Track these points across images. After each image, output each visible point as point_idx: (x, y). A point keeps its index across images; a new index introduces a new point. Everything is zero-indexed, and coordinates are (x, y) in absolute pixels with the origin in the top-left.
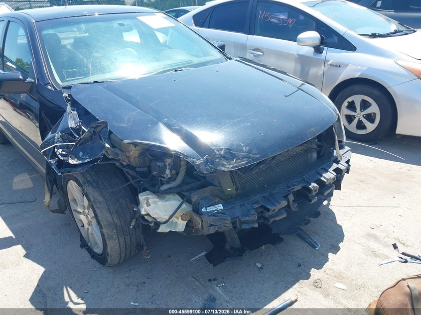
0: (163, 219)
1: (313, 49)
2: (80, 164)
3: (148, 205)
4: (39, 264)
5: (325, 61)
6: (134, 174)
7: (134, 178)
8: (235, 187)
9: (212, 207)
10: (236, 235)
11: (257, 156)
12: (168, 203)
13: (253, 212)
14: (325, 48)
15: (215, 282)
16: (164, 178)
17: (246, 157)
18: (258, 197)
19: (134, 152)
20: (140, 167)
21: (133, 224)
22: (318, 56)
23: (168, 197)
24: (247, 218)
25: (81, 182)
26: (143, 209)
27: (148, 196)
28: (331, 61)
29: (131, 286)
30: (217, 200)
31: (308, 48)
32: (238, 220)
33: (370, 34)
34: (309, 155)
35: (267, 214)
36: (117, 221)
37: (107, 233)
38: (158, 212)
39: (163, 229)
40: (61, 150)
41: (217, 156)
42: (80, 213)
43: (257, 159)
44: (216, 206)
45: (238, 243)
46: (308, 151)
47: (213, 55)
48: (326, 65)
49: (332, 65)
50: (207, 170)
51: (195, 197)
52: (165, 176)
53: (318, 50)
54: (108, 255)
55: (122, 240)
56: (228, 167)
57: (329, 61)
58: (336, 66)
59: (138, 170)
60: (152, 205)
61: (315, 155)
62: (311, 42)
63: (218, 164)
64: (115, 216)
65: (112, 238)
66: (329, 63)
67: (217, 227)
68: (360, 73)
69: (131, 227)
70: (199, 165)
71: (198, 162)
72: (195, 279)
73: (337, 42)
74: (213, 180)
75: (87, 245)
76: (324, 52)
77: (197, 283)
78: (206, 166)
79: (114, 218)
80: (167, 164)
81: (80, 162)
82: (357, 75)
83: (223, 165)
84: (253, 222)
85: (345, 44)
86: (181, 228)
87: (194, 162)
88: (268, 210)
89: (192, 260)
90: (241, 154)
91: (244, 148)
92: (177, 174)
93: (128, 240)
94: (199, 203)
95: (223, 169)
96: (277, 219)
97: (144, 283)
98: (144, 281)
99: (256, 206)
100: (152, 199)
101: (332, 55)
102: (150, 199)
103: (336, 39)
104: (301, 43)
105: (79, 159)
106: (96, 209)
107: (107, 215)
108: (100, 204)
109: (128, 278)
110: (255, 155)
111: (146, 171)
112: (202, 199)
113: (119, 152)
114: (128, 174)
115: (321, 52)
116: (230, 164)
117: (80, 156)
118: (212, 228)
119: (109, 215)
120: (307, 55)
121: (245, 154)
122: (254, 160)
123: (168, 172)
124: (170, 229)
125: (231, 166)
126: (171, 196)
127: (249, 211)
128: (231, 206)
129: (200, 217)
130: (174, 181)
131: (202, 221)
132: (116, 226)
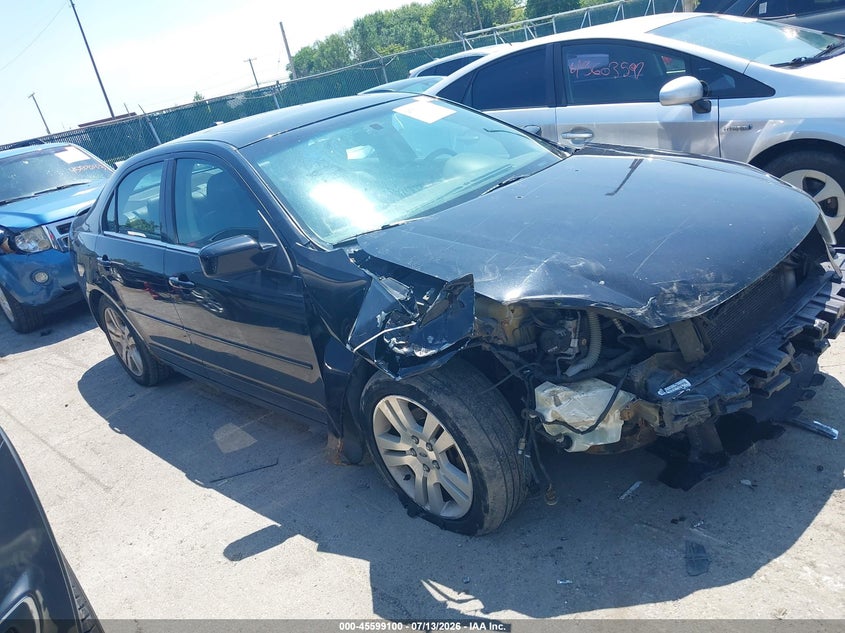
0: (588, 422)
1: (690, 109)
2: (434, 355)
3: (558, 403)
4: (354, 557)
5: (719, 124)
6: (517, 358)
7: (518, 365)
8: (702, 346)
9: (673, 386)
10: (715, 429)
11: (732, 285)
12: (590, 394)
13: (741, 382)
14: (714, 102)
15: (686, 522)
16: (570, 356)
17: (716, 290)
18: (738, 357)
19: (513, 320)
20: (523, 345)
21: (522, 446)
22: (703, 119)
23: (586, 384)
24: (734, 394)
25: (423, 390)
26: (550, 412)
27: (554, 389)
28: (731, 122)
29: (540, 558)
30: (676, 373)
31: (681, 107)
32: (716, 402)
33: (790, 61)
34: (782, 277)
35: (761, 383)
36: (497, 445)
37: (487, 469)
38: (578, 412)
39: (580, 445)
40: (394, 339)
41: (668, 296)
42: (403, 453)
43: (734, 290)
44: (679, 383)
45: (717, 443)
46: (779, 271)
47: (532, 150)
48: (722, 130)
49: (732, 129)
50: (658, 322)
51: (638, 375)
52: (570, 351)
53: (700, 107)
54: (487, 511)
55: (508, 477)
56: (693, 310)
57: (726, 123)
58: (742, 129)
59: (520, 349)
60: (564, 403)
61: (791, 277)
62: (684, 96)
63: (674, 310)
64: (493, 436)
65: (495, 476)
66: (727, 126)
67: (687, 418)
68: (792, 132)
69: (520, 452)
70: (642, 317)
71: (640, 313)
72: (646, 524)
73: (734, 86)
74: (659, 342)
75: (423, 511)
76: (714, 108)
77: (654, 530)
78: (654, 317)
79: (493, 440)
80: (570, 330)
81: (434, 351)
82: (787, 136)
83: (683, 309)
84: (741, 399)
85: (750, 87)
86: (614, 435)
87: (632, 313)
88: (764, 375)
89: (623, 498)
90: (706, 287)
91: (707, 275)
92: (588, 344)
93: (517, 478)
94: (646, 384)
95: (685, 316)
96: (779, 388)
97: (561, 548)
98: (558, 545)
99: (743, 371)
100: (562, 392)
101: (731, 111)
102: (558, 392)
103: (731, 81)
104: (668, 101)
105: (428, 347)
106: (461, 429)
107: (482, 438)
108: (466, 419)
109: (526, 546)
110: (728, 282)
111: (534, 350)
112: (650, 377)
113: (493, 324)
114: (507, 359)
115: (708, 110)
116: (693, 306)
117: (430, 342)
118: (679, 422)
119: (483, 436)
120: (680, 120)
121: (713, 284)
122: (729, 293)
123: (574, 343)
124: (592, 444)
125: (696, 309)
126: (589, 383)
127: (732, 382)
128: (702, 380)
129: (656, 407)
130: (585, 357)
131: (661, 414)
132: (498, 454)
